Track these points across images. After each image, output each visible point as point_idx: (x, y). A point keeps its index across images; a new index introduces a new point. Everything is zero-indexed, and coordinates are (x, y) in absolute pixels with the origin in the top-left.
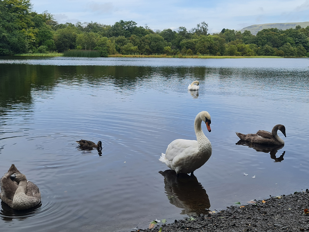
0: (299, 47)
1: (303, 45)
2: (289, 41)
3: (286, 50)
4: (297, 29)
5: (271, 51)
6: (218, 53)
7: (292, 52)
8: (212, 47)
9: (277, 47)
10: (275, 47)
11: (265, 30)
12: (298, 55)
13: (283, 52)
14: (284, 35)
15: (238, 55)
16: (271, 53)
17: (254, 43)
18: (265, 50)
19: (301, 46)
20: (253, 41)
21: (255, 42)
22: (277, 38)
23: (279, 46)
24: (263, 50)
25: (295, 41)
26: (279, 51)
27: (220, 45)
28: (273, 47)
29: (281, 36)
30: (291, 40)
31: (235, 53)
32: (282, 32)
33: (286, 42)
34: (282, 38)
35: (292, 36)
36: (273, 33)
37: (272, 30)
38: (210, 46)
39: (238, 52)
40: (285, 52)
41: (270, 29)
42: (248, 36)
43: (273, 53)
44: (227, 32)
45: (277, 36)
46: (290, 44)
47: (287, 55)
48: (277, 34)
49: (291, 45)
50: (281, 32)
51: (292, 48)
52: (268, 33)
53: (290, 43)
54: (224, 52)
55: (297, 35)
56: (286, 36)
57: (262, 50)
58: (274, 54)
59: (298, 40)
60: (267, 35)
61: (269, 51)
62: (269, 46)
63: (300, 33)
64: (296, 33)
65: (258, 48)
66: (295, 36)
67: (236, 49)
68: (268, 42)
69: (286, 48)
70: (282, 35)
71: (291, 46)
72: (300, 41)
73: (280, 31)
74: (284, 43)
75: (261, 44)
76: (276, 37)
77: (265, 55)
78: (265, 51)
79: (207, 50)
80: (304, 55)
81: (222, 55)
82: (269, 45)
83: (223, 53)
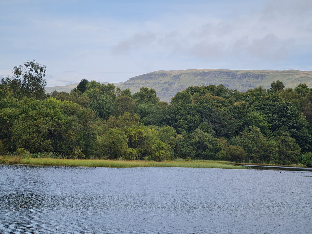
0: (283, 138)
1: (291, 132)
2: (255, 121)
3: (250, 145)
4: (276, 91)
5: (210, 146)
6: (78, 150)
7: (265, 150)
8: (59, 134)
9: (227, 136)
10: (222, 136)
11: (193, 90)
12: (280, 159)
13: (241, 150)
14: (244, 106)
15: (129, 157)
16: (211, 151)
17: (168, 122)
18: (196, 143)
19: (286, 135)
20: (165, 118)
21: (169, 119)
22: (226, 112)
23: (232, 135)
24: (191, 144)
25: (272, 122)
26: (231, 147)
27: (81, 129)
28: (217, 135)
29: (235, 107)
30: (261, 118)
31: (123, 152)
32: (238, 96)
33: (247, 124)
34: (238, 114)
35: (263, 109)
36: (214, 100)
37: (211, 89)
38: (55, 130)
39: (130, 150)
40: (248, 149)
41: (205, 88)
42: (149, 104)
43: (216, 152)
44: (92, 90)
45: (226, 106)
46: (258, 129)
47: (252, 158)
48: (225, 102)
49: (262, 131)
50: (235, 95)
51: (264, 141)
52: (202, 98)
53: (258, 126)
54: (93, 149)
55: (275, 106)
56: (248, 107)
57: (189, 143)
58: (219, 155)
59: (279, 121)
60: (201, 103)
61: (206, 147)
62: (207, 134)
63: (284, 102)
64: (274, 101)
65: (176, 137)
66: (270, 109)
67: (125, 141)
68: (202, 121)
69: (250, 139)
70: (237, 104)
71: (261, 135)
72: (283, 122)
73: (231, 93)
74: (243, 126)
75: (185, 126)
76: (222, 109)
77: (197, 157)
78: (196, 147)
79: (46, 141)
80: (296, 159)
81: (87, 155)
82: (205, 130)
83: (89, 150)
